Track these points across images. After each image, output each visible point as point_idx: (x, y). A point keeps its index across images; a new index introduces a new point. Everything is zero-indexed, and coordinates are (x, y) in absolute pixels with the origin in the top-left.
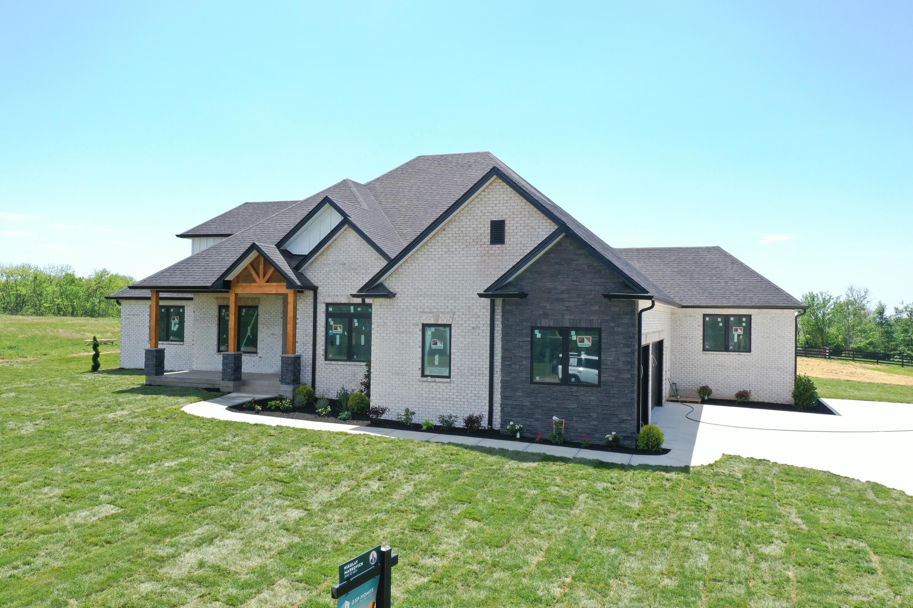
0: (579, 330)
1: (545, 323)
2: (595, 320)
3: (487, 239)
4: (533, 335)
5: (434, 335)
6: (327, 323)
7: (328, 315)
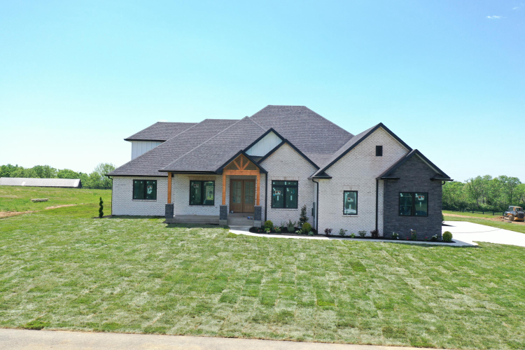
0: (419, 193)
1: (405, 190)
2: (426, 189)
3: (374, 153)
4: (399, 195)
5: (349, 196)
6: (272, 190)
7: (273, 186)
